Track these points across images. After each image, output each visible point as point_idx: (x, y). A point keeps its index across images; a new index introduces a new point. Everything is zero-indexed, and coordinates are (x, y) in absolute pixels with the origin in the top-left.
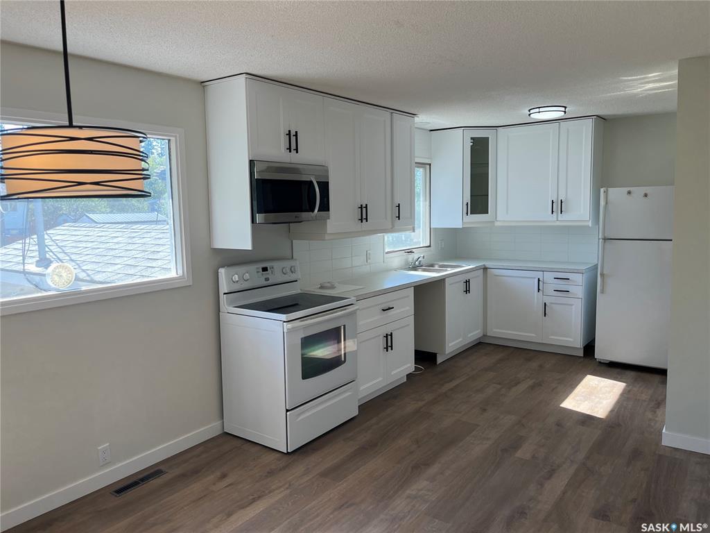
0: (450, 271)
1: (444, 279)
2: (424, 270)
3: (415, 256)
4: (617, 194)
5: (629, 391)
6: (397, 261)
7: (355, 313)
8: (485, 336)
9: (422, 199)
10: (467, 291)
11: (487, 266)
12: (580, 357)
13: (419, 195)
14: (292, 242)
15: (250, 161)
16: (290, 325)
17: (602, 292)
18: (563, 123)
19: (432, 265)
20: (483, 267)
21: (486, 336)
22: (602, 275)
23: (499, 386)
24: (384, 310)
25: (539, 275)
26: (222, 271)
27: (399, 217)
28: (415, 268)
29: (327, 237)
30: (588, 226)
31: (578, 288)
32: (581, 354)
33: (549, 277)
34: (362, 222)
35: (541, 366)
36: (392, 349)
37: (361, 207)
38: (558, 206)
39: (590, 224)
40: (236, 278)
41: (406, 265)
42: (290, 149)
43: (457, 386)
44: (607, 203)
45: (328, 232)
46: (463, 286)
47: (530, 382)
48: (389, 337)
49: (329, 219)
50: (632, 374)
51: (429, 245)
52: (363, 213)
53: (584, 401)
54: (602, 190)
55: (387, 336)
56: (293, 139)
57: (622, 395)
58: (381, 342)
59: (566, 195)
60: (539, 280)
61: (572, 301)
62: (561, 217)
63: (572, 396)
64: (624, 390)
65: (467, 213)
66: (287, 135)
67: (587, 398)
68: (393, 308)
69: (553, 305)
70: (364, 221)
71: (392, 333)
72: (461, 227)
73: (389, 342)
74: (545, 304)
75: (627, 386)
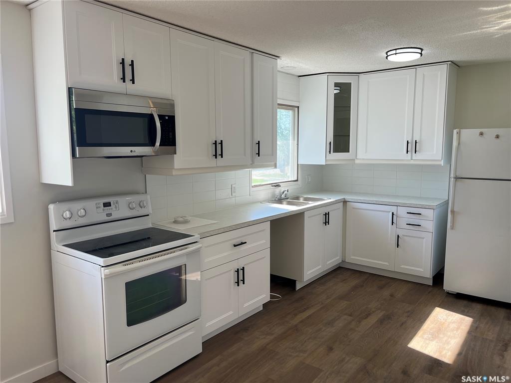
0: (312, 204)
1: (303, 213)
2: (289, 203)
3: (282, 189)
4: (468, 134)
5: (477, 328)
6: (263, 194)
7: (199, 251)
8: (343, 261)
10: (326, 222)
11: (347, 200)
12: (429, 286)
14: (145, 176)
15: (69, 88)
16: (107, 271)
17: (452, 228)
18: (419, 69)
19: (298, 198)
20: (343, 200)
21: (345, 261)
22: (453, 212)
23: (350, 318)
24: (235, 246)
25: (394, 209)
26: (51, 207)
27: (259, 154)
28: (280, 201)
29: (174, 173)
30: (440, 165)
31: (429, 223)
32: (431, 283)
33: (402, 212)
34: (216, 158)
35: (392, 295)
36: (244, 283)
37: (215, 143)
38: (413, 147)
39: (442, 163)
40: (67, 214)
41: (272, 198)
42: (124, 79)
43: (308, 317)
44: (459, 144)
45: (175, 168)
46: (322, 219)
47: (380, 314)
48: (241, 272)
49: (176, 154)
50: (478, 307)
51: (296, 179)
52: (218, 149)
53: (432, 341)
54: (455, 131)
55: (238, 271)
56: (128, 70)
57: (469, 333)
58: (232, 277)
59: (421, 136)
60: (393, 214)
61: (423, 234)
62: (415, 156)
63: (420, 333)
64: (472, 326)
65: (330, 152)
66: (121, 63)
67: (434, 336)
68: (246, 243)
69: (405, 237)
70: (219, 157)
71: (243, 268)
72: (324, 164)
73: (240, 277)
74: (398, 236)
75: (473, 322)
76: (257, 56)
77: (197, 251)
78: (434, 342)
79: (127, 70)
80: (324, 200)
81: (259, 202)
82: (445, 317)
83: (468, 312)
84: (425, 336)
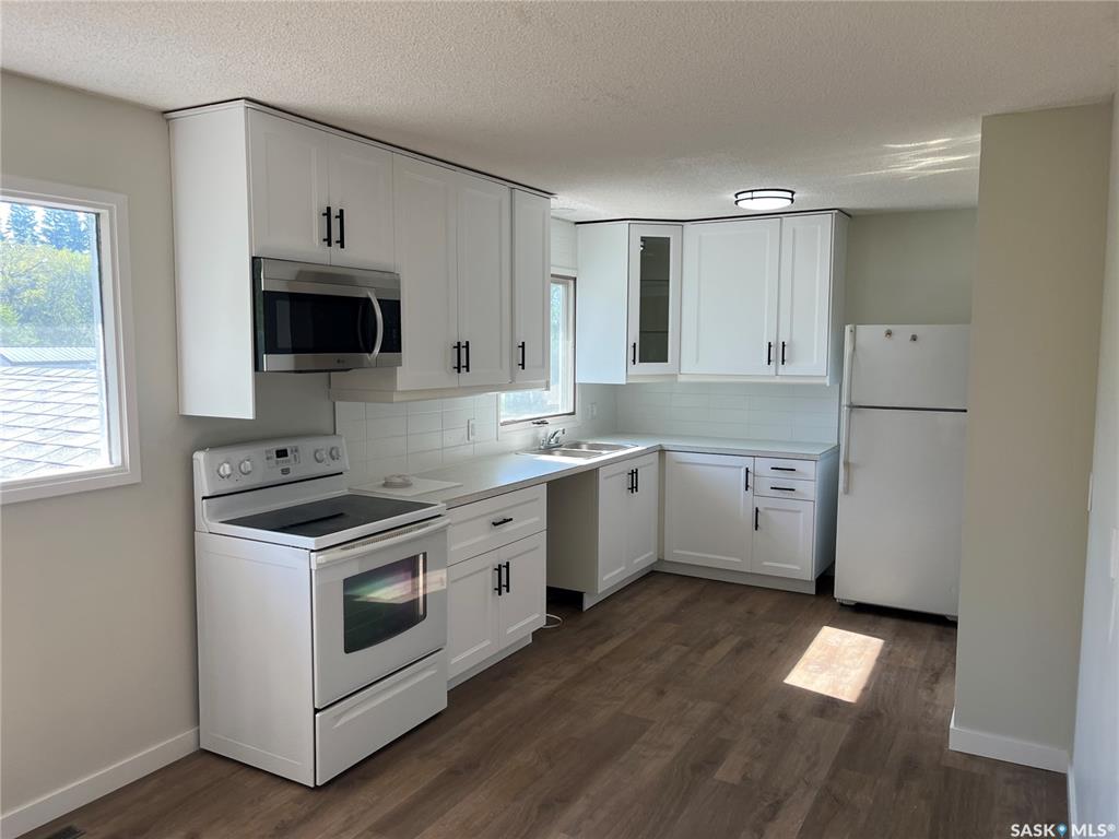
0: (607, 455)
1: (597, 469)
2: (565, 454)
3: (550, 429)
4: (870, 334)
5: (890, 653)
6: (519, 437)
7: (445, 531)
8: (660, 561)
9: (561, 334)
10: (633, 488)
11: (665, 447)
12: (811, 595)
13: (557, 329)
14: (334, 404)
15: (253, 258)
16: (322, 558)
17: (847, 491)
18: (787, 219)
19: (577, 445)
20: (659, 448)
21: (663, 560)
22: (847, 464)
23: (685, 649)
24: (495, 524)
25: (748, 462)
26: (200, 457)
27: (523, 365)
28: (548, 450)
29: (396, 398)
30: (825, 385)
31: (809, 485)
32: (812, 591)
33: (763, 466)
34: (459, 372)
35: (750, 612)
36: (508, 591)
37: (458, 346)
38: (778, 353)
39: (827, 381)
40: (226, 469)
41: (534, 444)
42: (328, 240)
43: (613, 652)
44: (854, 349)
45: (400, 387)
46: (625, 480)
47: (735, 641)
48: (504, 570)
49: (400, 365)
50: (891, 623)
51: (572, 411)
52: (461, 358)
53: (821, 673)
54: (848, 328)
55: (499, 569)
56: (335, 223)
57: (879, 660)
58: (490, 579)
59: (791, 335)
60: (747, 471)
61: (799, 505)
62: (782, 370)
63: (801, 663)
64: (882, 651)
65: (634, 361)
66: (324, 215)
67: (825, 667)
68: (511, 520)
69: (769, 512)
70: (463, 370)
71: (508, 563)
72: (624, 383)
73: (502, 579)
74: (757, 509)
75: (885, 645)
76: (519, 194)
77: (443, 530)
78: (824, 675)
79: (334, 225)
80: (626, 448)
81: (511, 452)
82: (839, 640)
83: (875, 631)
84: (810, 667)
